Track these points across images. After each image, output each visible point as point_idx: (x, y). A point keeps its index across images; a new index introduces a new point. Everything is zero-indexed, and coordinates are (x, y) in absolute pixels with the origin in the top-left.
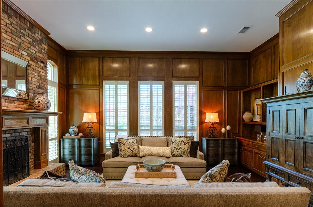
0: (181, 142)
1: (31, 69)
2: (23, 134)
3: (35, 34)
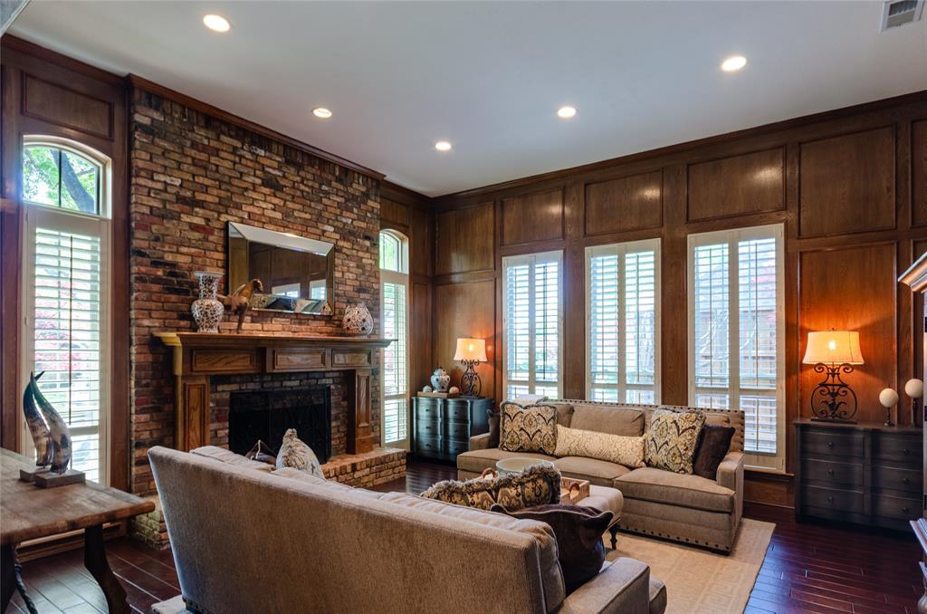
0: (669, 425)
1: (341, 256)
2: (324, 381)
3: (351, 186)
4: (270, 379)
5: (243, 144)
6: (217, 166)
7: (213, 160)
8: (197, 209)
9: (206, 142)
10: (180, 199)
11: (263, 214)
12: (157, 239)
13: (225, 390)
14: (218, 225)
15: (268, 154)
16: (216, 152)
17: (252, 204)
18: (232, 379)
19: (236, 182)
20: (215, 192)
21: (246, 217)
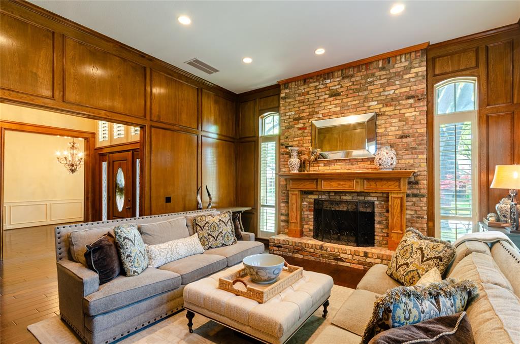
1: (384, 118)
2: (369, 198)
3: (394, 68)
4: (333, 194)
5: (319, 82)
6: (308, 99)
7: (307, 97)
8: (300, 121)
9: (304, 91)
10: (295, 119)
11: (330, 112)
12: (287, 138)
13: (312, 197)
14: (309, 124)
15: (332, 80)
16: (308, 93)
17: (324, 109)
18: (315, 193)
19: (316, 102)
20: (307, 110)
21: (321, 116)
